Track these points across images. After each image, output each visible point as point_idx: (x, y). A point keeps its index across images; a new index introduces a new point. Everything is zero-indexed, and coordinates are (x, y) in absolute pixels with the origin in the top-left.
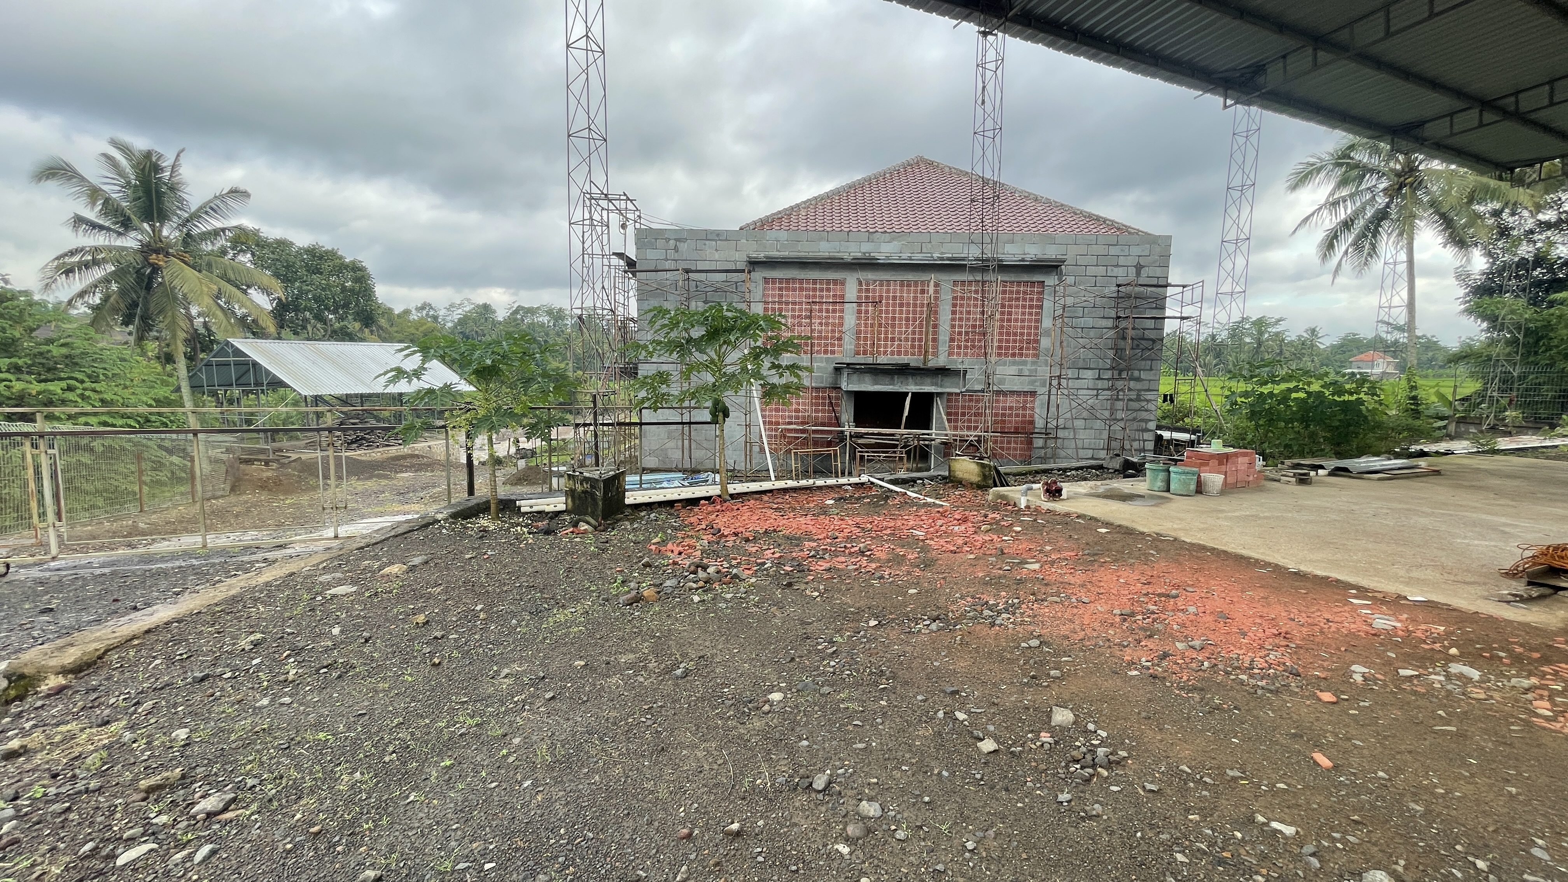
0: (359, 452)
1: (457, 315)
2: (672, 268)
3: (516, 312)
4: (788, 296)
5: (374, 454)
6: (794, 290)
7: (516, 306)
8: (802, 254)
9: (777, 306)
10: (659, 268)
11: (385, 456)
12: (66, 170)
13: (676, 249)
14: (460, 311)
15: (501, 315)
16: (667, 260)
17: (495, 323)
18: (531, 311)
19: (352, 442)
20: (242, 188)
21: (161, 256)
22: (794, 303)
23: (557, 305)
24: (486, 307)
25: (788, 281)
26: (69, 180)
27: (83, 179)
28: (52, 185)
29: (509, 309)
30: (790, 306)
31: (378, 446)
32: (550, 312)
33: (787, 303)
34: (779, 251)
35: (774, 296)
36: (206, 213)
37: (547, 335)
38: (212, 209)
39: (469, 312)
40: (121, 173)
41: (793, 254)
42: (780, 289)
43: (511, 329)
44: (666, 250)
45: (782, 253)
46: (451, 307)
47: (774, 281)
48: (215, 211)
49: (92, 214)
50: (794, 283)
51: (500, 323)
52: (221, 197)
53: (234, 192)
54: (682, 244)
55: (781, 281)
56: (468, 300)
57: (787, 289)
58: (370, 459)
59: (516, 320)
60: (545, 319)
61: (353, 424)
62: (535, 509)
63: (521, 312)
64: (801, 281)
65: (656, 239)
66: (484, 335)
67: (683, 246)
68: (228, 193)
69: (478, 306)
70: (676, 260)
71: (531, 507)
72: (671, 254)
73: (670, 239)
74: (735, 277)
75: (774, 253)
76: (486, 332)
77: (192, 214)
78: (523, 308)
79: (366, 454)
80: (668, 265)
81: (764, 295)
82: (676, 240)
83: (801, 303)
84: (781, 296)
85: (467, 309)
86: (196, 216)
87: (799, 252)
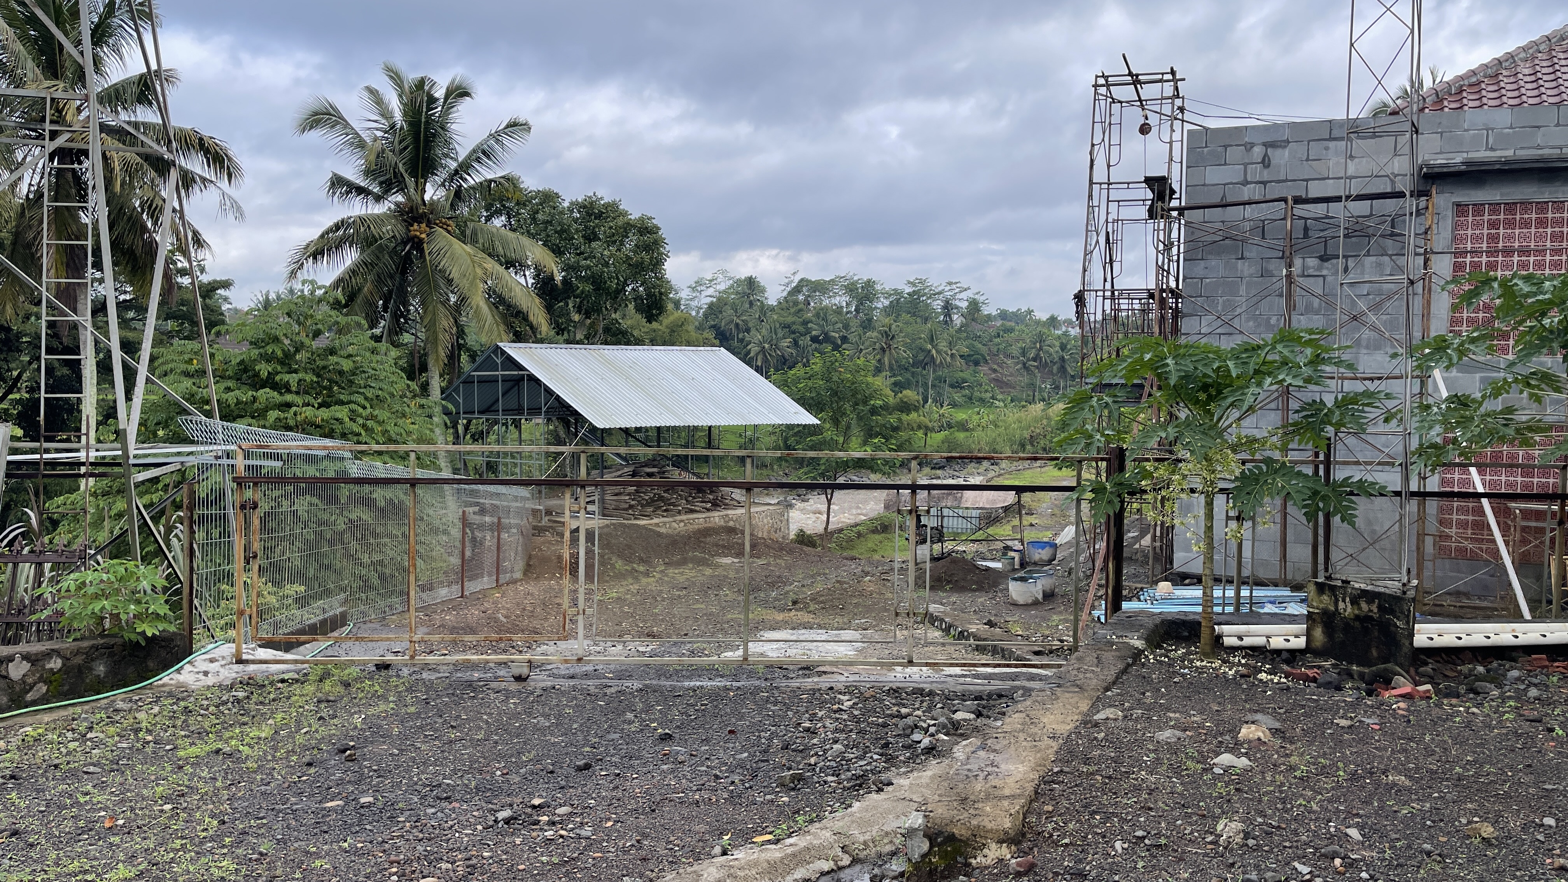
0: (656, 521)
1: (705, 300)
2: (1257, 198)
3: (797, 290)
4: (1510, 237)
5: (675, 525)
6: (1526, 224)
7: (797, 279)
8: (1546, 152)
9: (1484, 259)
10: (1230, 199)
11: (690, 528)
12: (330, 114)
13: (1266, 162)
14: (711, 291)
15: (774, 295)
16: (1245, 183)
17: (765, 310)
18: (820, 287)
19: (648, 504)
20: (522, 120)
21: (424, 225)
22: (1524, 252)
23: (862, 275)
24: (751, 282)
25: (1510, 207)
26: (333, 127)
27: (347, 125)
28: (315, 135)
29: (787, 285)
30: (1516, 259)
31: (679, 512)
32: (851, 288)
33: (1508, 252)
34: (1492, 149)
35: (1477, 239)
36: (478, 160)
37: (846, 327)
38: (484, 152)
39: (725, 292)
40: (386, 113)
41: (1523, 154)
42: (1493, 225)
43: (790, 319)
44: (1245, 165)
45: (1498, 153)
46: (698, 285)
47: (1478, 208)
48: (488, 157)
49: (352, 172)
50: (1526, 211)
51: (772, 309)
52: (496, 136)
53: (514, 125)
54: (1279, 152)
55: (1495, 207)
56: (724, 272)
57: (1511, 224)
58: (670, 531)
59: (796, 303)
60: (841, 300)
61: (650, 475)
62: (1247, 641)
63: (804, 289)
64: (1542, 207)
65: (1226, 147)
66: (748, 330)
67: (1279, 157)
68: (507, 127)
69: (739, 282)
70: (1264, 183)
71: (1240, 638)
72: (1256, 172)
73: (1253, 145)
74: (1390, 206)
75: (1481, 154)
76: (750, 325)
77: (462, 162)
78: (808, 282)
79: (665, 523)
80: (1247, 193)
81: (1455, 239)
82: (1266, 145)
83: (1541, 252)
84: (1493, 238)
85: (722, 287)
86: (465, 167)
87: (1539, 147)
